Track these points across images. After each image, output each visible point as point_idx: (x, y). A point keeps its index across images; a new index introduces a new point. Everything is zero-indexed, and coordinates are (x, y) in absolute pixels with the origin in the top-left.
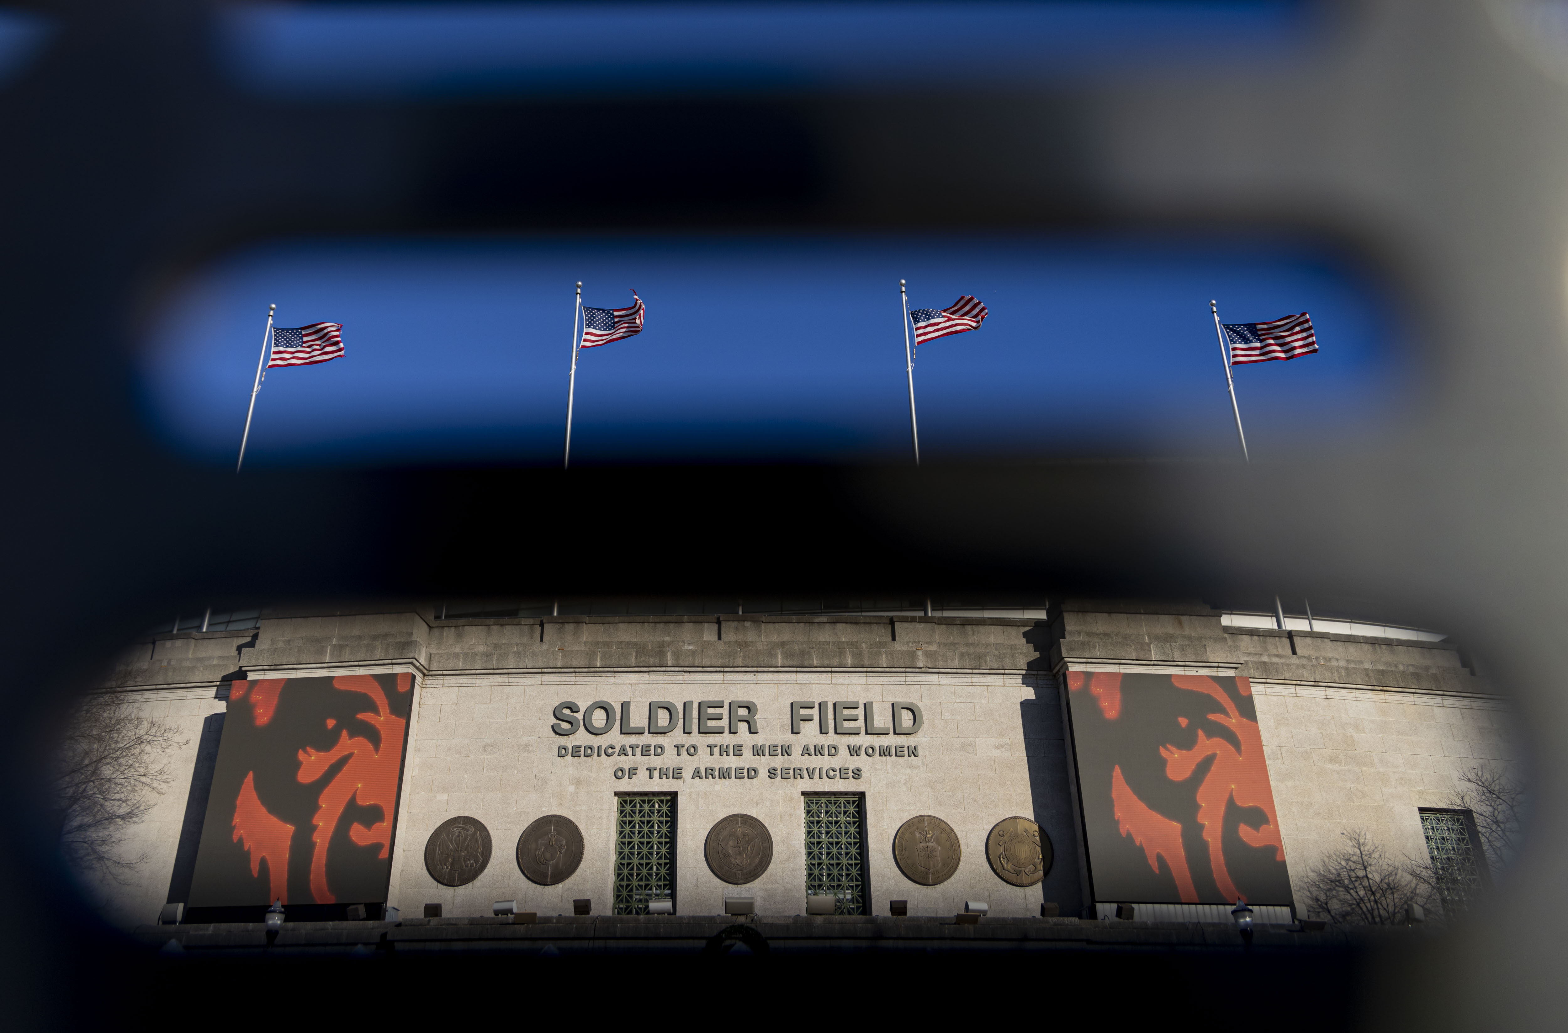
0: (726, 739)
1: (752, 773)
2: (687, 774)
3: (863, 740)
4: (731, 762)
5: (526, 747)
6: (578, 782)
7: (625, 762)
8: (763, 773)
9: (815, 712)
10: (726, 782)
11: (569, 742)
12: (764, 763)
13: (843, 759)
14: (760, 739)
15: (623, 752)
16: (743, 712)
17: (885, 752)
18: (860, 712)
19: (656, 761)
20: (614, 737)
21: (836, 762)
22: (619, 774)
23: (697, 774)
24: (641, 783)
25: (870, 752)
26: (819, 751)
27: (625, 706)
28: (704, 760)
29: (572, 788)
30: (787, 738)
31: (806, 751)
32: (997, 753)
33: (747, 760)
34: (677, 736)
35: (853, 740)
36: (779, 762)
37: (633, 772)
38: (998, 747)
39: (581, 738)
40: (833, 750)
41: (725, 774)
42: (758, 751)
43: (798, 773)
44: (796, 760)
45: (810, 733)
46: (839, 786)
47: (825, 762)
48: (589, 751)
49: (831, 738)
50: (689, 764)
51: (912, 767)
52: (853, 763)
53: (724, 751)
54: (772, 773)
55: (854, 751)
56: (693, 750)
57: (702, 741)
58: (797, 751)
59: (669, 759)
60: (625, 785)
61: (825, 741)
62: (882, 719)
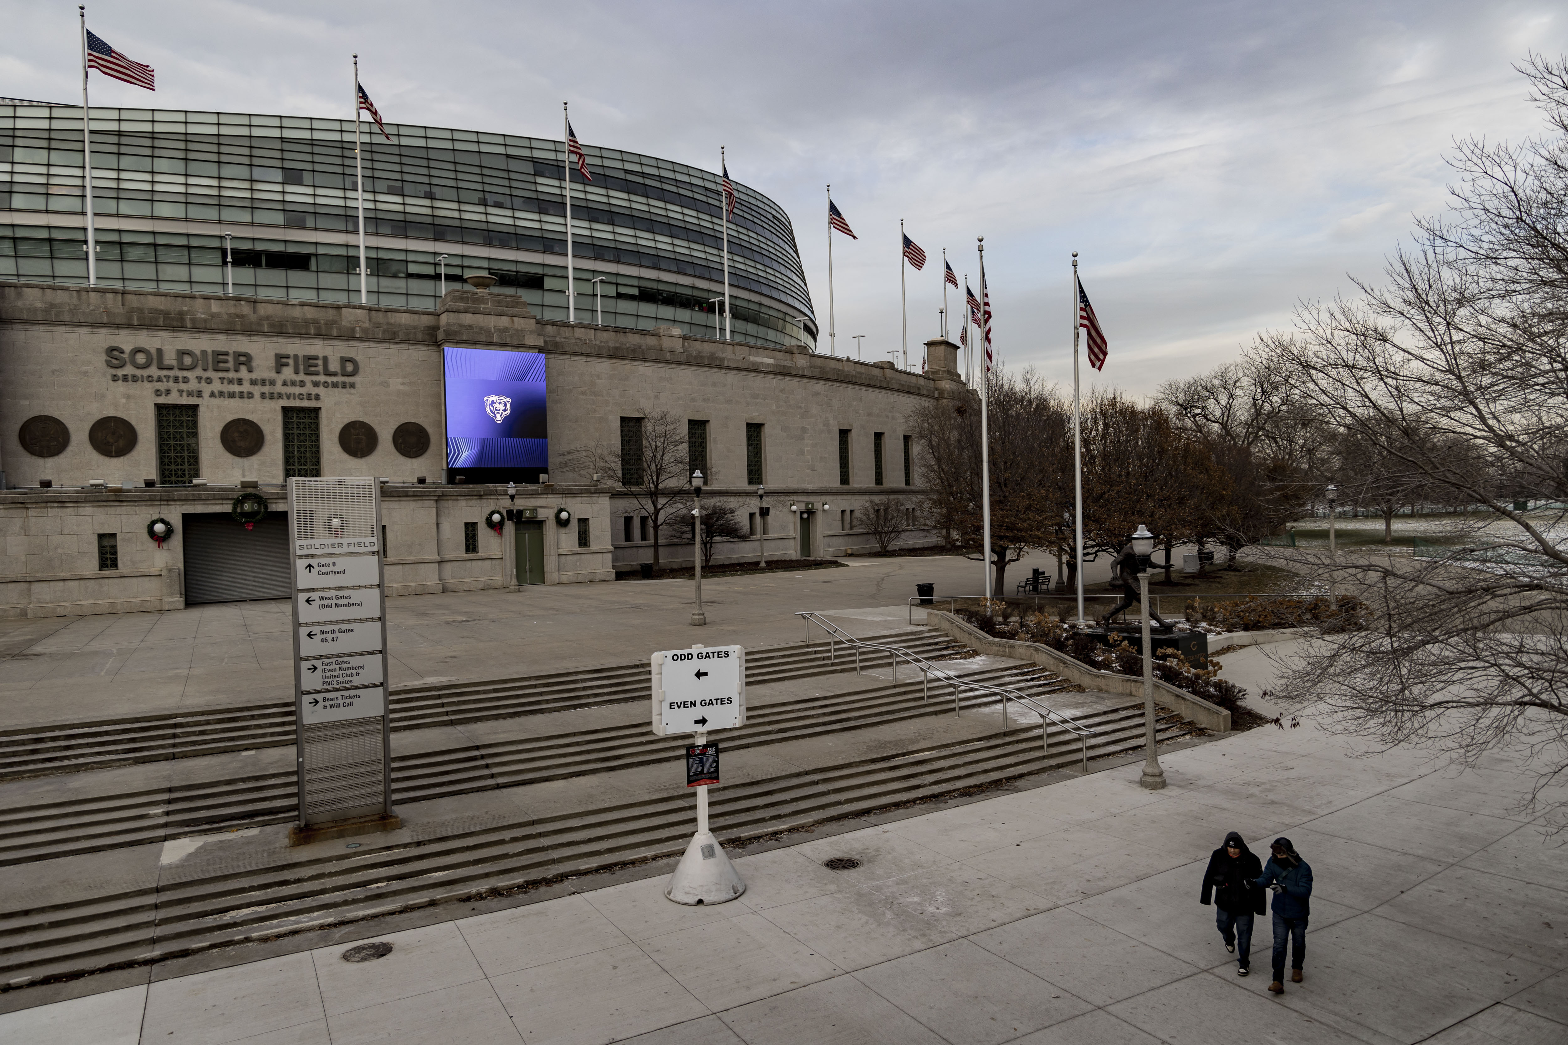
0: (231, 375)
1: (250, 396)
2: (206, 394)
3: (322, 378)
4: (235, 388)
5: (86, 374)
6: (128, 397)
7: (161, 386)
8: (257, 395)
9: (291, 361)
10: (232, 400)
11: (120, 372)
12: (257, 390)
13: (309, 388)
14: (254, 376)
15: (159, 380)
16: (243, 359)
17: (335, 385)
18: (320, 362)
19: (183, 386)
20: (153, 371)
21: (304, 391)
22: (158, 393)
23: (212, 395)
24: (174, 399)
25: (326, 385)
26: (293, 383)
27: (160, 352)
28: (217, 386)
29: (124, 400)
30: (272, 375)
31: (285, 384)
32: (402, 387)
33: (246, 387)
34: (199, 372)
35: (315, 378)
36: (266, 389)
37: (168, 392)
38: (403, 384)
39: (129, 370)
40: (302, 384)
41: (232, 395)
42: (253, 382)
43: (280, 396)
44: (279, 388)
45: (288, 373)
46: (306, 404)
47: (297, 390)
48: (135, 379)
49: (302, 377)
50: (207, 389)
51: (350, 394)
52: (314, 391)
53: (231, 382)
54: (263, 396)
55: (316, 384)
56: (209, 381)
57: (214, 376)
58: (279, 383)
59: (193, 385)
60: (162, 400)
61: (297, 378)
62: (334, 366)
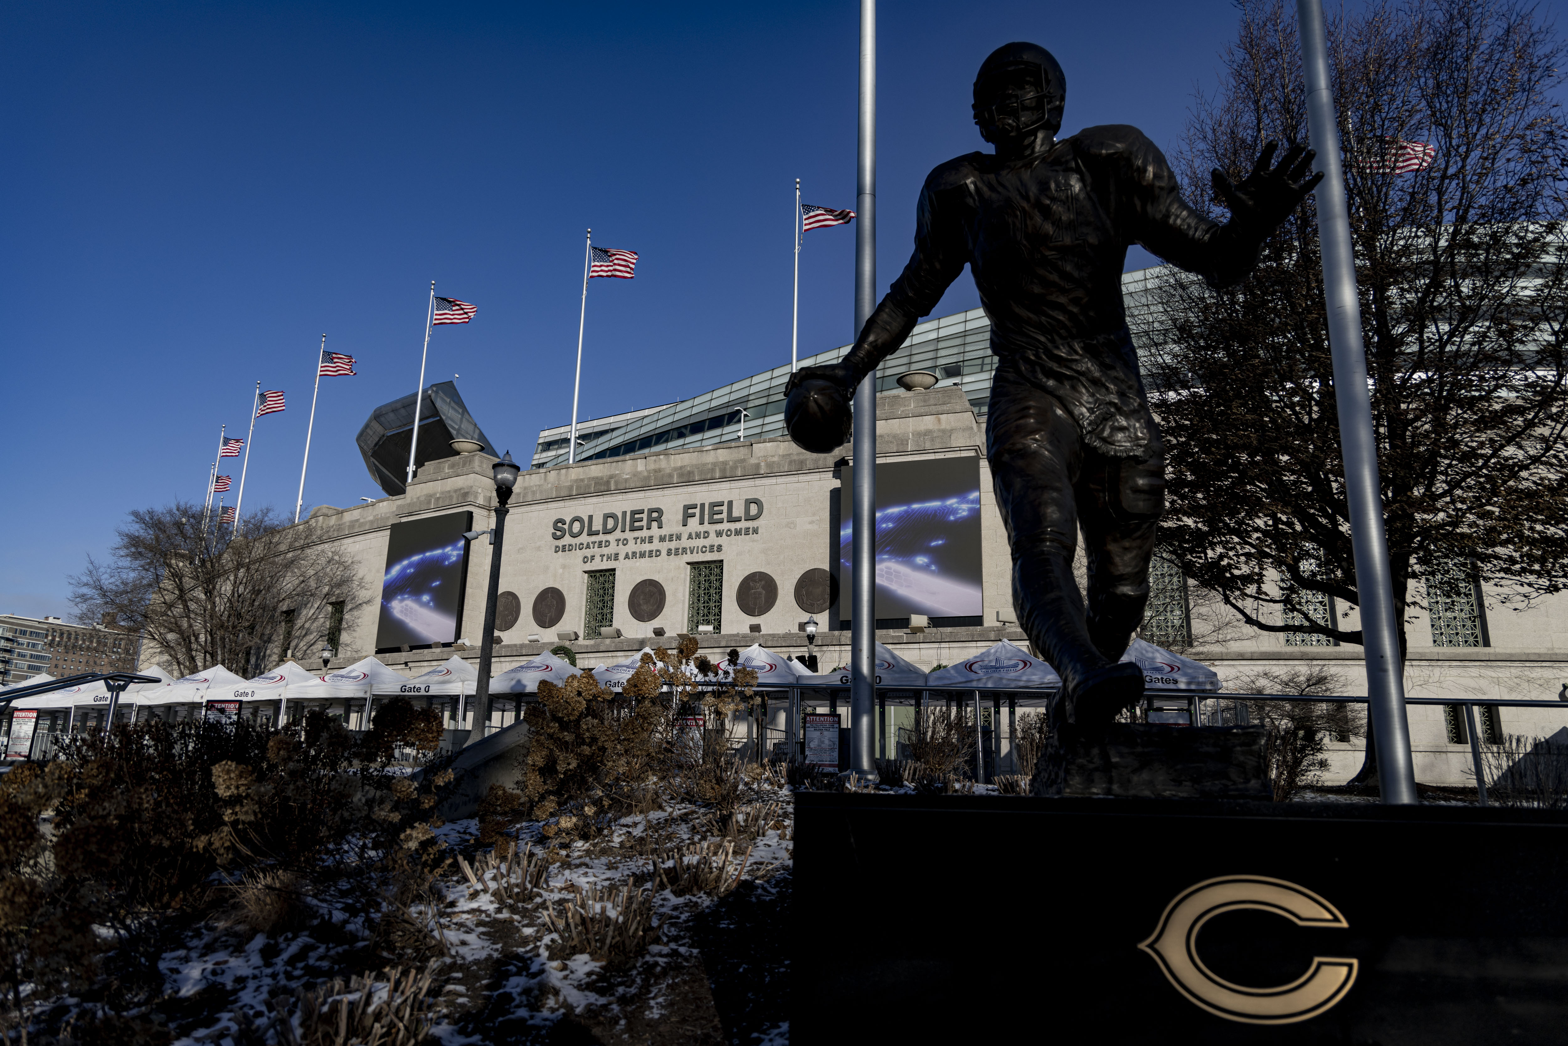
0: (645, 533)
1: (658, 553)
2: (621, 557)
3: (725, 526)
4: (647, 547)
5: (539, 548)
6: (564, 567)
7: (588, 553)
8: (664, 553)
9: (697, 511)
10: (643, 560)
11: (560, 543)
12: (664, 547)
13: (713, 540)
14: (664, 532)
15: (588, 547)
16: (655, 515)
17: (738, 532)
18: (725, 508)
19: (605, 551)
20: (584, 538)
21: (707, 542)
22: (585, 560)
23: (627, 557)
24: (597, 565)
25: (729, 532)
26: (698, 535)
27: (591, 518)
28: (631, 547)
29: (561, 571)
30: (680, 529)
31: (690, 537)
32: (809, 527)
33: (656, 545)
34: (618, 534)
35: (719, 527)
36: (673, 545)
37: (593, 557)
38: (811, 522)
39: (567, 540)
40: (706, 535)
41: (642, 555)
42: (662, 539)
43: (684, 550)
44: (685, 543)
45: (694, 525)
46: (709, 557)
47: (701, 542)
48: (571, 548)
49: (706, 527)
50: (623, 550)
51: (753, 541)
52: (717, 541)
53: (643, 541)
54: (669, 553)
55: (719, 534)
56: (625, 542)
57: (629, 535)
58: (685, 537)
59: (612, 549)
60: (589, 567)
61: (702, 529)
62: (738, 511)
